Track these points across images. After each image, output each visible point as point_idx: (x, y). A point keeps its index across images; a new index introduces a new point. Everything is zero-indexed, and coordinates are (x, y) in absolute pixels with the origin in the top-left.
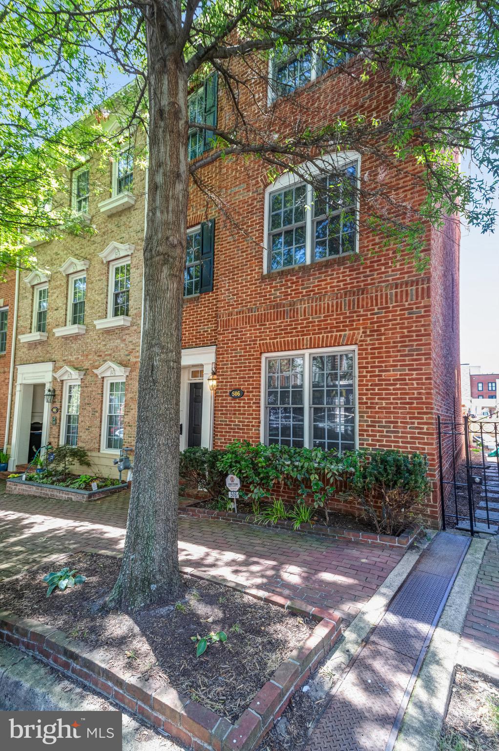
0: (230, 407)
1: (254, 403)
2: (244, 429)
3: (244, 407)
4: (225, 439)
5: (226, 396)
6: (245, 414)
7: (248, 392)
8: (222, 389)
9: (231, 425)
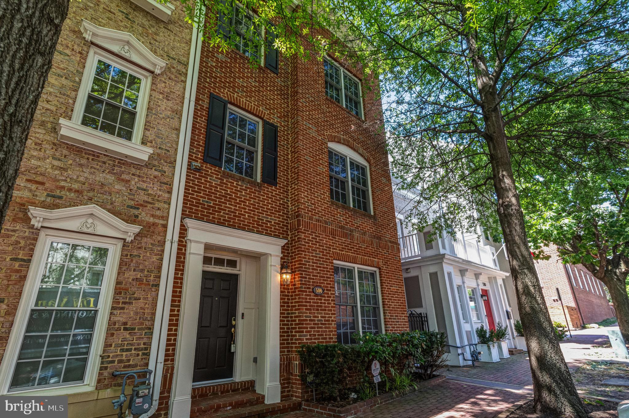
0: (313, 302)
1: (332, 300)
2: (326, 324)
3: (325, 303)
4: (310, 335)
5: (309, 292)
6: (325, 310)
7: (327, 290)
8: (306, 284)
9: (314, 320)
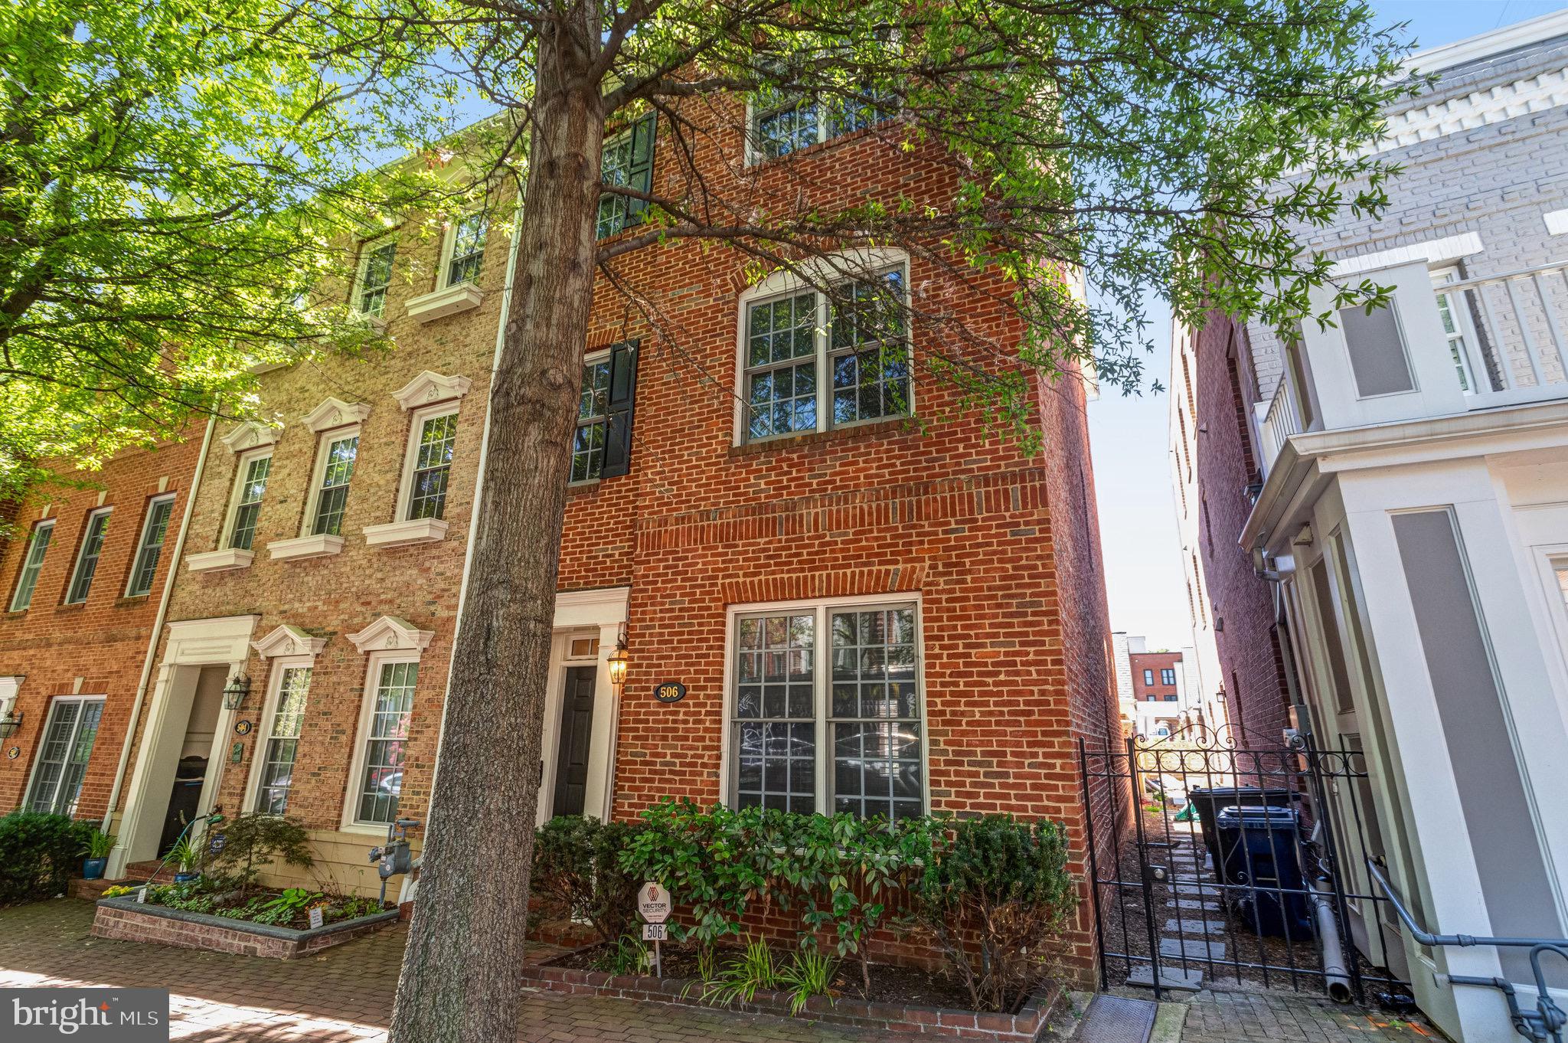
0: (655, 721)
1: (708, 713)
2: (684, 773)
3: (686, 722)
4: (639, 797)
5: (647, 697)
6: (686, 739)
7: (695, 688)
8: (639, 681)
9: (654, 763)
